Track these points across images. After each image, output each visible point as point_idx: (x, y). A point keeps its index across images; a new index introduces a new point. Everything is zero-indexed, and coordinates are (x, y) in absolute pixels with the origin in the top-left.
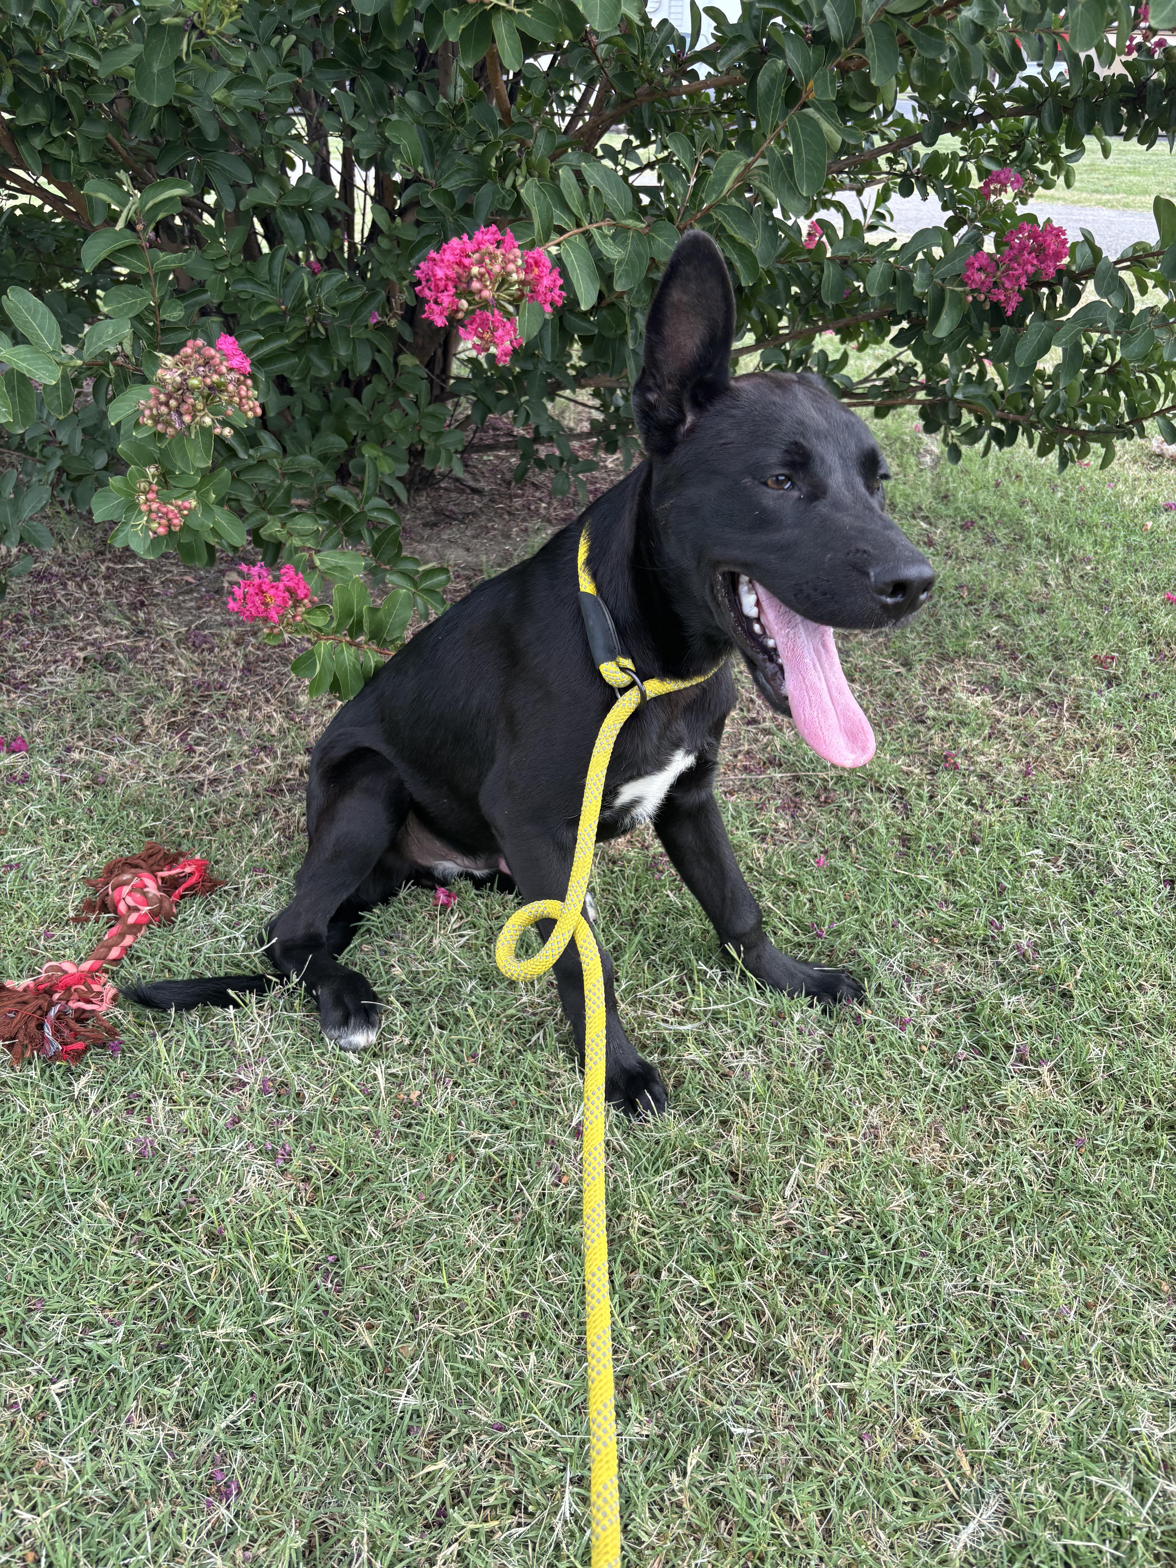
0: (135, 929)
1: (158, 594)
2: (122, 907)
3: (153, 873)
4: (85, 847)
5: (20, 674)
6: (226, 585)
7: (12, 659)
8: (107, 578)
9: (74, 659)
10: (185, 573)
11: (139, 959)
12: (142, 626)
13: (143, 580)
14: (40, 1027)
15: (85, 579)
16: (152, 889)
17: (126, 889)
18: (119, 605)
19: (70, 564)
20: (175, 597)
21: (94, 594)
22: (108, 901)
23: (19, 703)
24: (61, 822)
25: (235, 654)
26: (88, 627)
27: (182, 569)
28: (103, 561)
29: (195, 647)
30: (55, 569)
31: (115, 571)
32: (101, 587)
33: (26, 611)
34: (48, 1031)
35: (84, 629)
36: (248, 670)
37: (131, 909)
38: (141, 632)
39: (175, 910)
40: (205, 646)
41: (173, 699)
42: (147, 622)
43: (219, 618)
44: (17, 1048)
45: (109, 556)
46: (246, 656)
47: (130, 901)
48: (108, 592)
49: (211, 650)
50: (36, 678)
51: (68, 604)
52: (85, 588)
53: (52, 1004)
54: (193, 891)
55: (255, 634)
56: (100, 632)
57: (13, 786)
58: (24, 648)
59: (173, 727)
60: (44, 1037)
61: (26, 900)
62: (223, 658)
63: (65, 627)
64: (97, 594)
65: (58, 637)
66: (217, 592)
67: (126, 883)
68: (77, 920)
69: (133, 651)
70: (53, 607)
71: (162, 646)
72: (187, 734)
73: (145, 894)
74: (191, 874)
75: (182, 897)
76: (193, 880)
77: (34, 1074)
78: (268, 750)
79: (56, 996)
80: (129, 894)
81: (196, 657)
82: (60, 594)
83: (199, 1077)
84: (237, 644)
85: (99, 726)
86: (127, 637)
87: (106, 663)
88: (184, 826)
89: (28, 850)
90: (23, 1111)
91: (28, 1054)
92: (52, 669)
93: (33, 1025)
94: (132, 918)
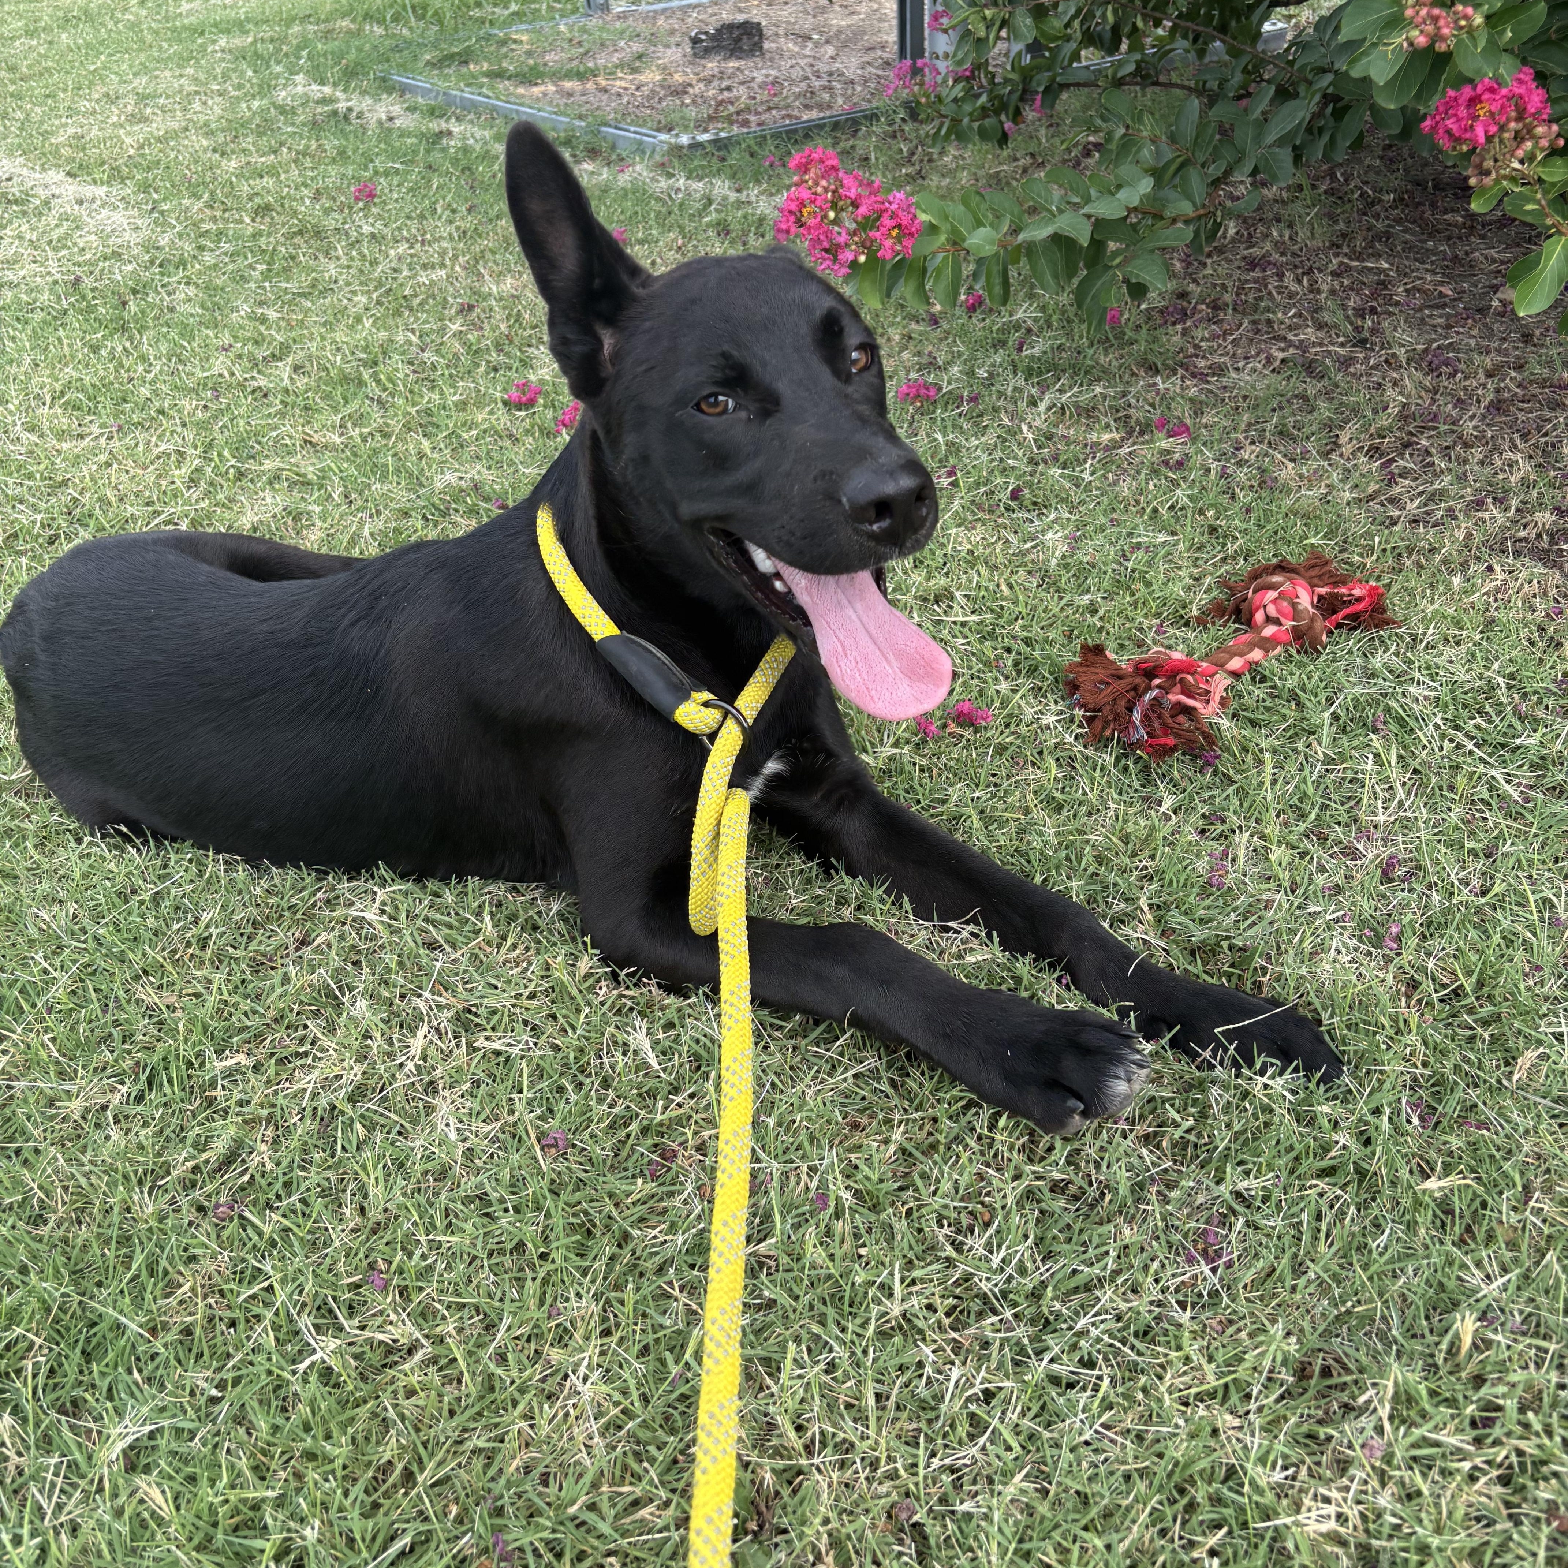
0: (1266, 645)
1: (1397, 303)
2: (1259, 617)
3: (1313, 586)
4: (1231, 548)
5: (1202, 363)
6: (1495, 303)
7: (1196, 347)
8: (1335, 274)
9: (1269, 360)
10: (1442, 283)
11: (1264, 679)
12: (1366, 334)
13: (1383, 284)
14: (1130, 710)
15: (1309, 272)
16: (1305, 600)
17: (1272, 595)
18: (1344, 307)
19: (1294, 254)
20: (1420, 310)
21: (1314, 289)
22: (1244, 606)
23: (1193, 392)
24: (1210, 514)
25: (1484, 386)
26: (1297, 327)
27: (1439, 278)
28: (1337, 255)
29: (1431, 369)
30: (1276, 256)
31: (1349, 268)
32: (1325, 283)
33: (1228, 298)
34: (1137, 716)
35: (1290, 328)
36: (1497, 406)
37: (1269, 620)
38: (1364, 341)
39: (1324, 638)
40: (1444, 369)
41: (1384, 421)
42: (1373, 331)
43: (1473, 342)
44: (1098, 724)
45: (1346, 250)
46: (1498, 391)
47: (1272, 611)
48: (1333, 292)
49: (1453, 375)
50: (1219, 370)
51: (1278, 297)
52: (1305, 282)
53: (1149, 688)
54: (1355, 622)
55: (1519, 367)
56: (1310, 334)
57: (1164, 469)
58: (1214, 337)
59: (1374, 451)
60: (1130, 721)
61: (1148, 584)
62: (1465, 389)
63: (1269, 322)
64: (1319, 291)
65: (1258, 331)
66: (1479, 311)
67: (1273, 587)
68: (1200, 621)
69: (1346, 363)
70: (1261, 299)
71: (1387, 361)
72: (1393, 460)
73: (1294, 605)
74: (1359, 599)
75: (1339, 626)
76: (1361, 606)
77: (1108, 759)
78: (1501, 501)
79: (1157, 681)
80: (1274, 601)
81: (1428, 381)
82: (1272, 284)
83: (1302, 827)
84: (1489, 375)
85: (1281, 433)
86: (1342, 345)
87: (1310, 368)
88: (1361, 555)
89: (1162, 538)
90: (1085, 794)
91: (1108, 733)
92: (1241, 364)
93: (1123, 703)
94: (1269, 631)
